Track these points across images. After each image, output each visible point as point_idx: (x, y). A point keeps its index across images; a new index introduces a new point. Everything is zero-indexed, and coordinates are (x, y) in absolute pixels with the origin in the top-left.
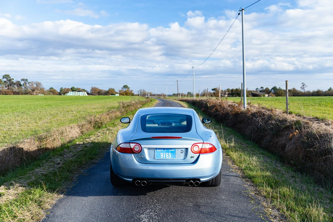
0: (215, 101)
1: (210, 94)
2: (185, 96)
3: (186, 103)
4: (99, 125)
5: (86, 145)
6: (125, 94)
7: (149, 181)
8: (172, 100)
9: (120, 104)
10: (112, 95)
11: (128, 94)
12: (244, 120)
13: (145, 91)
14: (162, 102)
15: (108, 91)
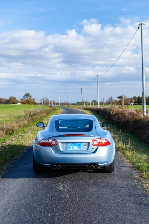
0: (118, 110)
1: (116, 102)
2: (90, 105)
3: (91, 112)
4: (11, 132)
5: (5, 147)
6: (26, 102)
7: (62, 165)
8: (77, 109)
9: (26, 113)
10: (14, 104)
11: (30, 103)
12: (142, 126)
13: (48, 100)
14: (66, 111)
15: (9, 100)
